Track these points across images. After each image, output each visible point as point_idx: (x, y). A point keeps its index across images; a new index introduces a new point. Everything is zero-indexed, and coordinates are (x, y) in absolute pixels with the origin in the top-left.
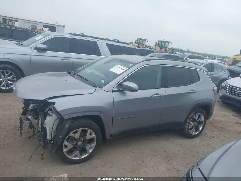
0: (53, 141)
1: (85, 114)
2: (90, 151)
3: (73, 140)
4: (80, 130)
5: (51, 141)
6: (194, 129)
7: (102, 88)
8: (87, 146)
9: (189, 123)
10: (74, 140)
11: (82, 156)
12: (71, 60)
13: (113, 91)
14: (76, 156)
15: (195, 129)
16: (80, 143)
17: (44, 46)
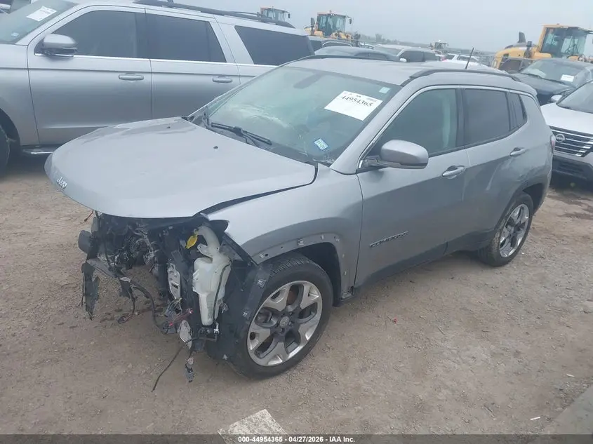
0: (217, 327)
1: (302, 244)
2: (308, 338)
3: (268, 316)
4: (286, 288)
5: (213, 326)
6: (508, 245)
7: (329, 165)
8: (301, 325)
9: (501, 230)
10: (271, 314)
11: (288, 353)
12: (147, 78)
13: (358, 172)
14: (275, 357)
15: (510, 244)
16: (285, 321)
17: (66, 40)
